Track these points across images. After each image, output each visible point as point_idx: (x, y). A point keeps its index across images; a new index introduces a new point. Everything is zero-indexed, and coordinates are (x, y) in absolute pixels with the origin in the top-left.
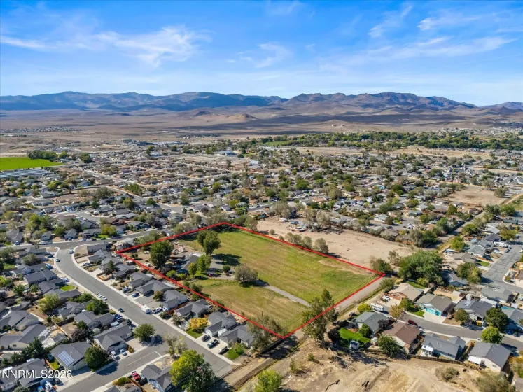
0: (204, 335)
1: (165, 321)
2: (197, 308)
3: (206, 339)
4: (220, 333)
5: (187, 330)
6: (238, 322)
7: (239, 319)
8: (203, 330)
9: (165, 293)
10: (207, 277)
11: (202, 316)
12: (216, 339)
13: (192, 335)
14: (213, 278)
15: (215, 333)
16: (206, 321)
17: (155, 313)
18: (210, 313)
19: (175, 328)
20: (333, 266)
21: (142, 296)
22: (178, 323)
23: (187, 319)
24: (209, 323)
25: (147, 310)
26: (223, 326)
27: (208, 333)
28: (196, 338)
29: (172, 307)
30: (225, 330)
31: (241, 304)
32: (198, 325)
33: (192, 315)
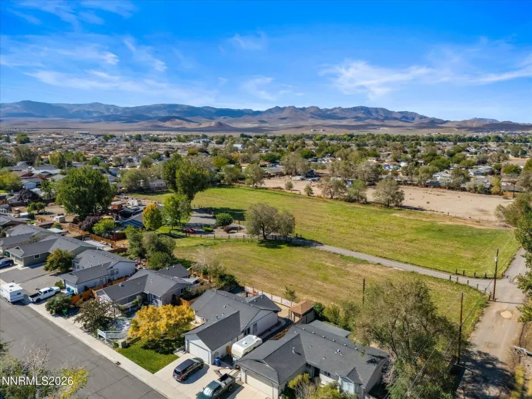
0: (182, 357)
1: (60, 321)
2: (159, 284)
3: (189, 373)
4: (238, 349)
5: (126, 346)
6: (284, 314)
7: (286, 308)
8: (181, 343)
9: (78, 256)
10: (184, 234)
11: (174, 300)
12: (226, 371)
13: (141, 361)
14: (198, 236)
15: (221, 350)
16: (188, 314)
17: (39, 302)
18: (198, 295)
19: (88, 339)
20: (424, 220)
21: (19, 266)
22: (100, 323)
23: (129, 313)
24: (198, 321)
25: (12, 294)
26: (243, 327)
27: (197, 350)
28: (153, 371)
29: (89, 284)
30: (253, 339)
31: (275, 276)
32: (162, 325)
33: (146, 300)
